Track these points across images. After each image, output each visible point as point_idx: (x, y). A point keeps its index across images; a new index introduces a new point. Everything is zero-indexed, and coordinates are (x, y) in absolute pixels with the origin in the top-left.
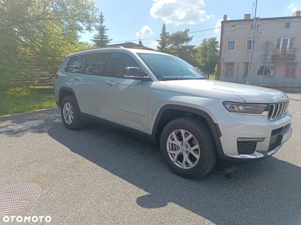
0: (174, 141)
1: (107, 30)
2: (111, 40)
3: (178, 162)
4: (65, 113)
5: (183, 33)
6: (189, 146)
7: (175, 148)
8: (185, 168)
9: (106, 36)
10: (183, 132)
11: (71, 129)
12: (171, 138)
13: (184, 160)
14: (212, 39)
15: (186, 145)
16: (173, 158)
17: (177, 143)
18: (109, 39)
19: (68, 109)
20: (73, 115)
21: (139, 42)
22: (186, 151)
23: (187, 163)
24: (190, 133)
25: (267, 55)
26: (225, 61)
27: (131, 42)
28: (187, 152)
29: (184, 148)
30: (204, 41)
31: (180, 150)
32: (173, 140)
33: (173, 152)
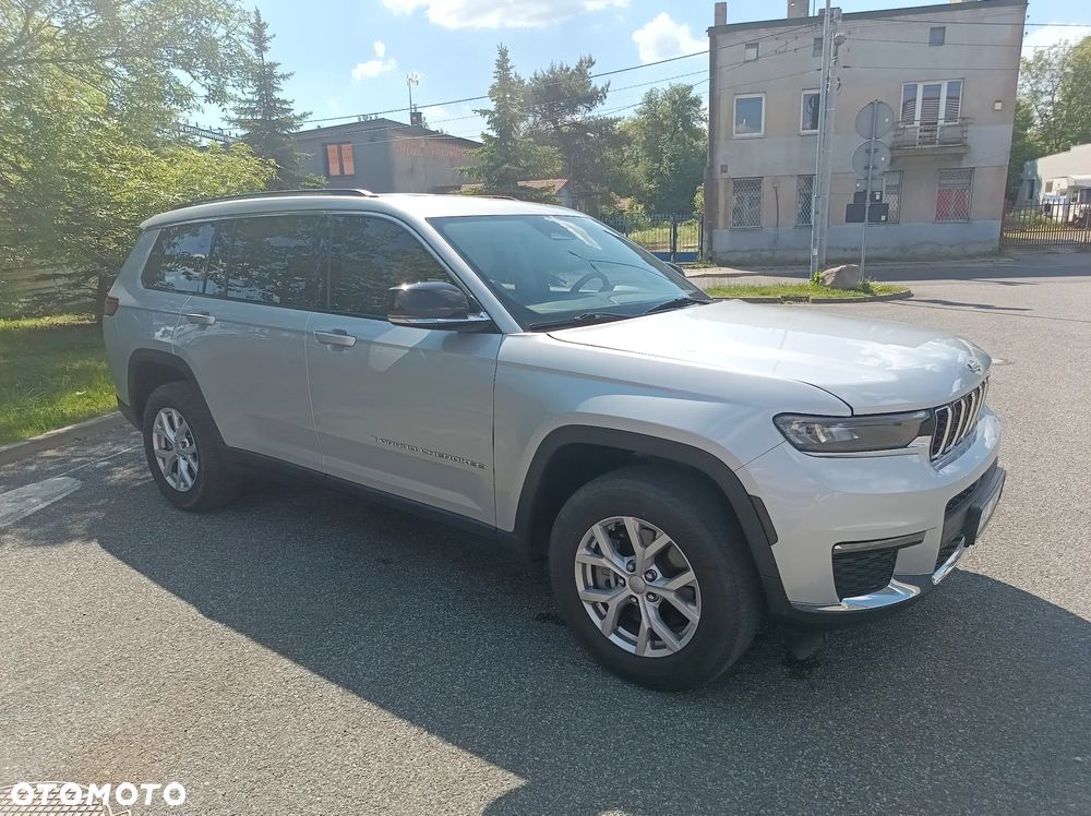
0: (602, 556)
1: (284, 77)
2: (304, 115)
3: (621, 630)
4: (160, 448)
5: (573, 73)
6: (659, 575)
7: (608, 582)
8: (649, 653)
9: (285, 102)
10: (632, 524)
11: (189, 510)
12: (588, 547)
13: (645, 625)
14: (676, 90)
15: (646, 573)
16: (602, 617)
17: (614, 562)
18: (297, 113)
19: (171, 435)
20: (194, 456)
21: (411, 114)
22: (649, 593)
23: (653, 636)
24: (659, 532)
25: (876, 151)
26: (732, 173)
27: (380, 116)
28: (652, 597)
29: (641, 582)
30: (650, 100)
31: (629, 591)
32: (597, 551)
33: (601, 597)
